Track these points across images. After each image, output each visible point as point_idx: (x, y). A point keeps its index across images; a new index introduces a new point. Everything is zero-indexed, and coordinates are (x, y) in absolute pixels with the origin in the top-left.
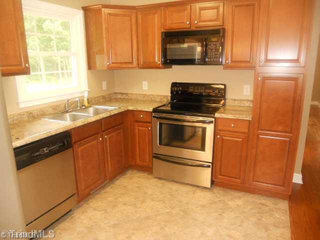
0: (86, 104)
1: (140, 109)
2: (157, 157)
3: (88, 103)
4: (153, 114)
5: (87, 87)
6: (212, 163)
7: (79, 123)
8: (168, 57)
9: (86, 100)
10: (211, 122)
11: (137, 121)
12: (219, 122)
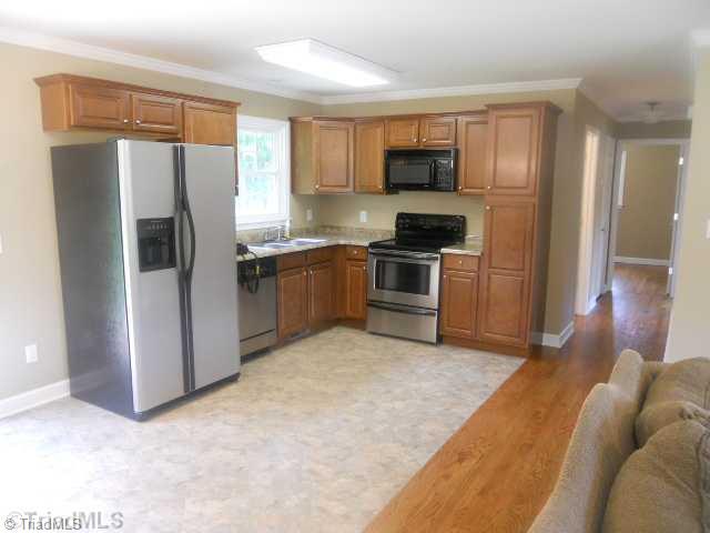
0: (287, 235)
1: (353, 243)
2: (372, 304)
3: (291, 234)
4: (370, 250)
5: (288, 214)
6: (438, 310)
7: (284, 251)
8: (392, 181)
9: (287, 229)
10: (437, 258)
11: (349, 259)
12: (447, 260)
